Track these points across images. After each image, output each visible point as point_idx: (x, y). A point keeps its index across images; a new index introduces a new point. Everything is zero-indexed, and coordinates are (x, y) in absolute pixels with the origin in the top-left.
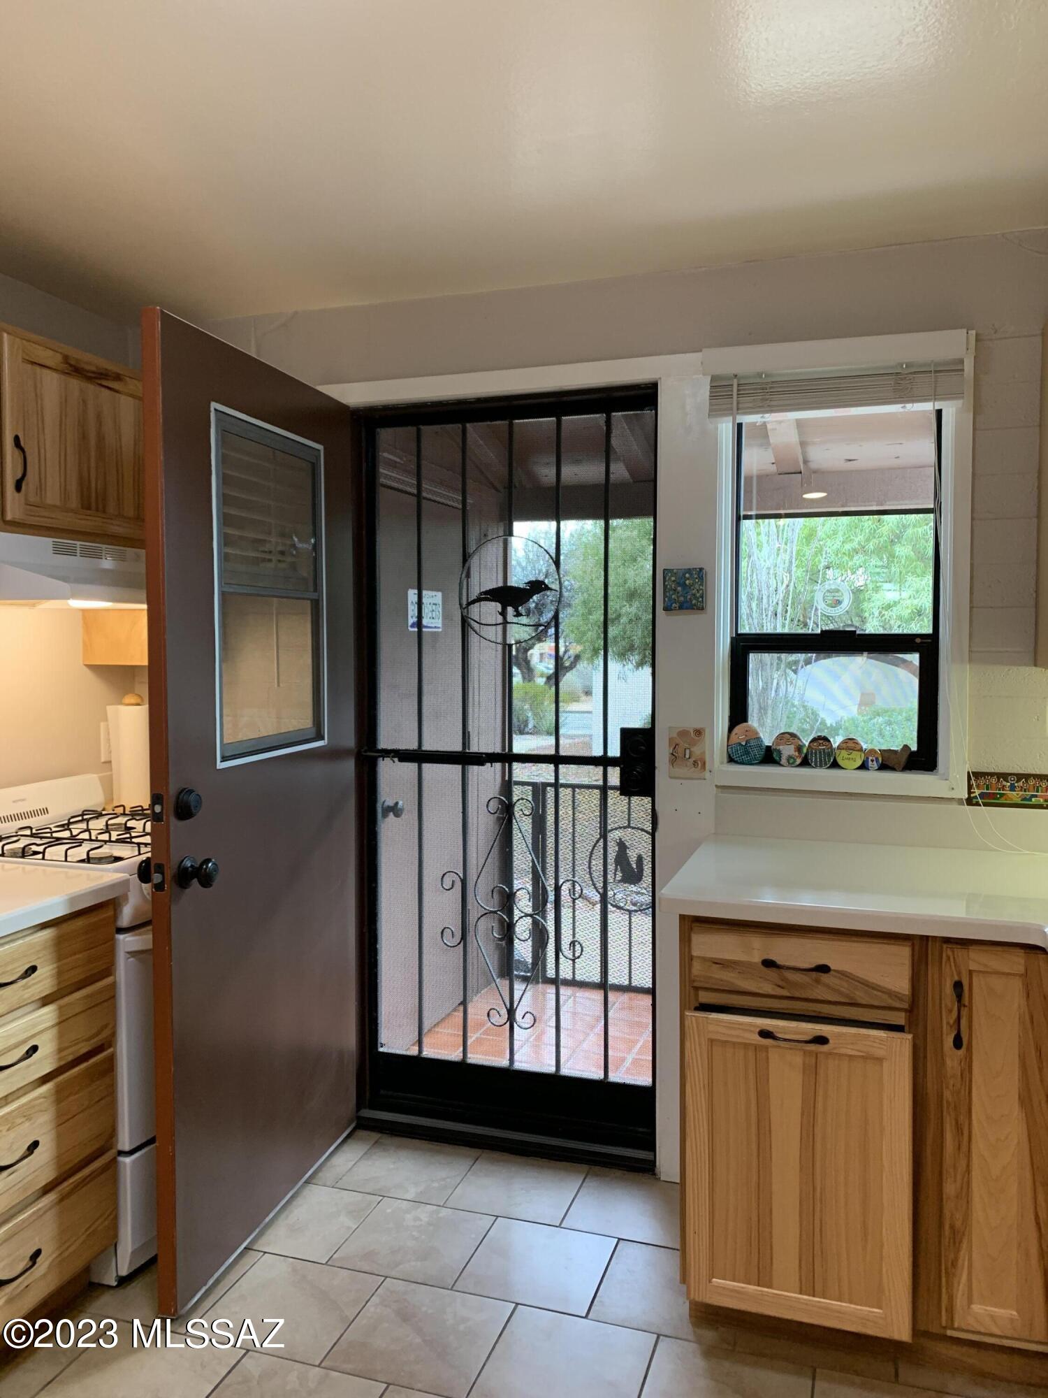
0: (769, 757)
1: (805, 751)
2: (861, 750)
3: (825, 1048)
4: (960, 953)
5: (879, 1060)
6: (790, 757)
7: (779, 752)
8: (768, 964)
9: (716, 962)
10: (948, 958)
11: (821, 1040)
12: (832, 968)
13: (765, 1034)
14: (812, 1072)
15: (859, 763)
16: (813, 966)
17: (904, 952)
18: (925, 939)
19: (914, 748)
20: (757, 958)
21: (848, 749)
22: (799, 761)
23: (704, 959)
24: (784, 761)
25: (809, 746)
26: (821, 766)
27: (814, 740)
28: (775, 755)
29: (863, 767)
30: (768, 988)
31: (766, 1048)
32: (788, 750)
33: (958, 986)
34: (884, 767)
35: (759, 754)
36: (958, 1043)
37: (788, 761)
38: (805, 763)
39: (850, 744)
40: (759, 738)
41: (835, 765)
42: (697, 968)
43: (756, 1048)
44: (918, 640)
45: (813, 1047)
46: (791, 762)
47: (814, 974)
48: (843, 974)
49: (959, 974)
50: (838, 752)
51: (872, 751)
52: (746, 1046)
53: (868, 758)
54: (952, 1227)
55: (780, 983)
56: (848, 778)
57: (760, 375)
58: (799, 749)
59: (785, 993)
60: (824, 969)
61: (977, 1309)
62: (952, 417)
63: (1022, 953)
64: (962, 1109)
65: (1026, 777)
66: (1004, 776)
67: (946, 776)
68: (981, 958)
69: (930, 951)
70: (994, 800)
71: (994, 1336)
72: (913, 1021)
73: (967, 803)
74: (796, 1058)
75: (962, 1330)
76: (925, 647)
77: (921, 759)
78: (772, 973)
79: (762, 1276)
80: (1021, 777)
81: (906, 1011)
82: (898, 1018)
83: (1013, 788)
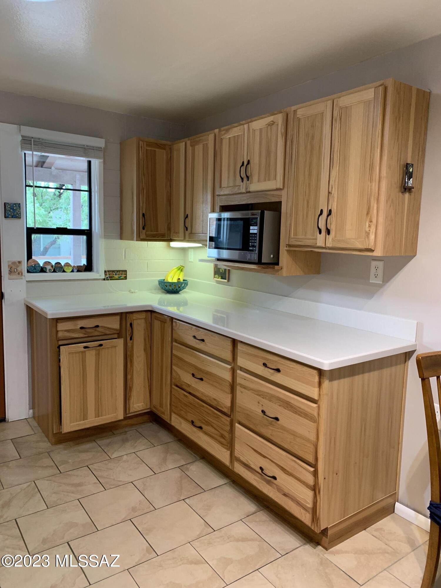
0: (43, 270)
1: (54, 267)
2: (71, 266)
3: (102, 347)
4: (131, 315)
5: (116, 346)
6: (50, 270)
7: (46, 268)
8: (82, 328)
9: (66, 331)
10: (128, 317)
11: (101, 345)
12: (99, 325)
13: (85, 347)
14: (98, 355)
15: (71, 270)
16: (94, 326)
17: (118, 318)
18: (122, 313)
19: (86, 264)
20: (79, 327)
21: (67, 266)
22: (52, 270)
23: (62, 331)
24: (48, 271)
25: (55, 266)
26: (60, 272)
27: (56, 264)
28: (44, 269)
29: (72, 271)
30: (81, 335)
31: (85, 352)
32: (49, 267)
33: (131, 325)
34: (78, 271)
35: (39, 269)
36: (131, 339)
37: (49, 271)
38: (54, 271)
39: (67, 265)
40: (39, 264)
41: (64, 271)
42: (60, 334)
43: (82, 352)
44: (86, 231)
45: (98, 348)
46: (50, 271)
47: (95, 329)
48: (103, 327)
49: (131, 321)
50: (64, 267)
51: (74, 266)
52: (79, 352)
53: (73, 269)
54: (130, 387)
55: (86, 333)
56: (68, 275)
57: (39, 139)
58: (52, 266)
59: (86, 336)
60: (97, 326)
61: (135, 406)
62: (96, 164)
63: (145, 313)
64: (132, 356)
65: (119, 271)
66: (113, 271)
67: (97, 272)
68: (135, 316)
69: (124, 316)
70: (111, 278)
71: (139, 411)
72: (119, 336)
73: (104, 279)
74: (93, 352)
75: (132, 413)
76: (88, 233)
77: (89, 268)
78: (83, 330)
79: (85, 418)
80: (118, 271)
81: (118, 334)
82: (116, 336)
83: (116, 274)
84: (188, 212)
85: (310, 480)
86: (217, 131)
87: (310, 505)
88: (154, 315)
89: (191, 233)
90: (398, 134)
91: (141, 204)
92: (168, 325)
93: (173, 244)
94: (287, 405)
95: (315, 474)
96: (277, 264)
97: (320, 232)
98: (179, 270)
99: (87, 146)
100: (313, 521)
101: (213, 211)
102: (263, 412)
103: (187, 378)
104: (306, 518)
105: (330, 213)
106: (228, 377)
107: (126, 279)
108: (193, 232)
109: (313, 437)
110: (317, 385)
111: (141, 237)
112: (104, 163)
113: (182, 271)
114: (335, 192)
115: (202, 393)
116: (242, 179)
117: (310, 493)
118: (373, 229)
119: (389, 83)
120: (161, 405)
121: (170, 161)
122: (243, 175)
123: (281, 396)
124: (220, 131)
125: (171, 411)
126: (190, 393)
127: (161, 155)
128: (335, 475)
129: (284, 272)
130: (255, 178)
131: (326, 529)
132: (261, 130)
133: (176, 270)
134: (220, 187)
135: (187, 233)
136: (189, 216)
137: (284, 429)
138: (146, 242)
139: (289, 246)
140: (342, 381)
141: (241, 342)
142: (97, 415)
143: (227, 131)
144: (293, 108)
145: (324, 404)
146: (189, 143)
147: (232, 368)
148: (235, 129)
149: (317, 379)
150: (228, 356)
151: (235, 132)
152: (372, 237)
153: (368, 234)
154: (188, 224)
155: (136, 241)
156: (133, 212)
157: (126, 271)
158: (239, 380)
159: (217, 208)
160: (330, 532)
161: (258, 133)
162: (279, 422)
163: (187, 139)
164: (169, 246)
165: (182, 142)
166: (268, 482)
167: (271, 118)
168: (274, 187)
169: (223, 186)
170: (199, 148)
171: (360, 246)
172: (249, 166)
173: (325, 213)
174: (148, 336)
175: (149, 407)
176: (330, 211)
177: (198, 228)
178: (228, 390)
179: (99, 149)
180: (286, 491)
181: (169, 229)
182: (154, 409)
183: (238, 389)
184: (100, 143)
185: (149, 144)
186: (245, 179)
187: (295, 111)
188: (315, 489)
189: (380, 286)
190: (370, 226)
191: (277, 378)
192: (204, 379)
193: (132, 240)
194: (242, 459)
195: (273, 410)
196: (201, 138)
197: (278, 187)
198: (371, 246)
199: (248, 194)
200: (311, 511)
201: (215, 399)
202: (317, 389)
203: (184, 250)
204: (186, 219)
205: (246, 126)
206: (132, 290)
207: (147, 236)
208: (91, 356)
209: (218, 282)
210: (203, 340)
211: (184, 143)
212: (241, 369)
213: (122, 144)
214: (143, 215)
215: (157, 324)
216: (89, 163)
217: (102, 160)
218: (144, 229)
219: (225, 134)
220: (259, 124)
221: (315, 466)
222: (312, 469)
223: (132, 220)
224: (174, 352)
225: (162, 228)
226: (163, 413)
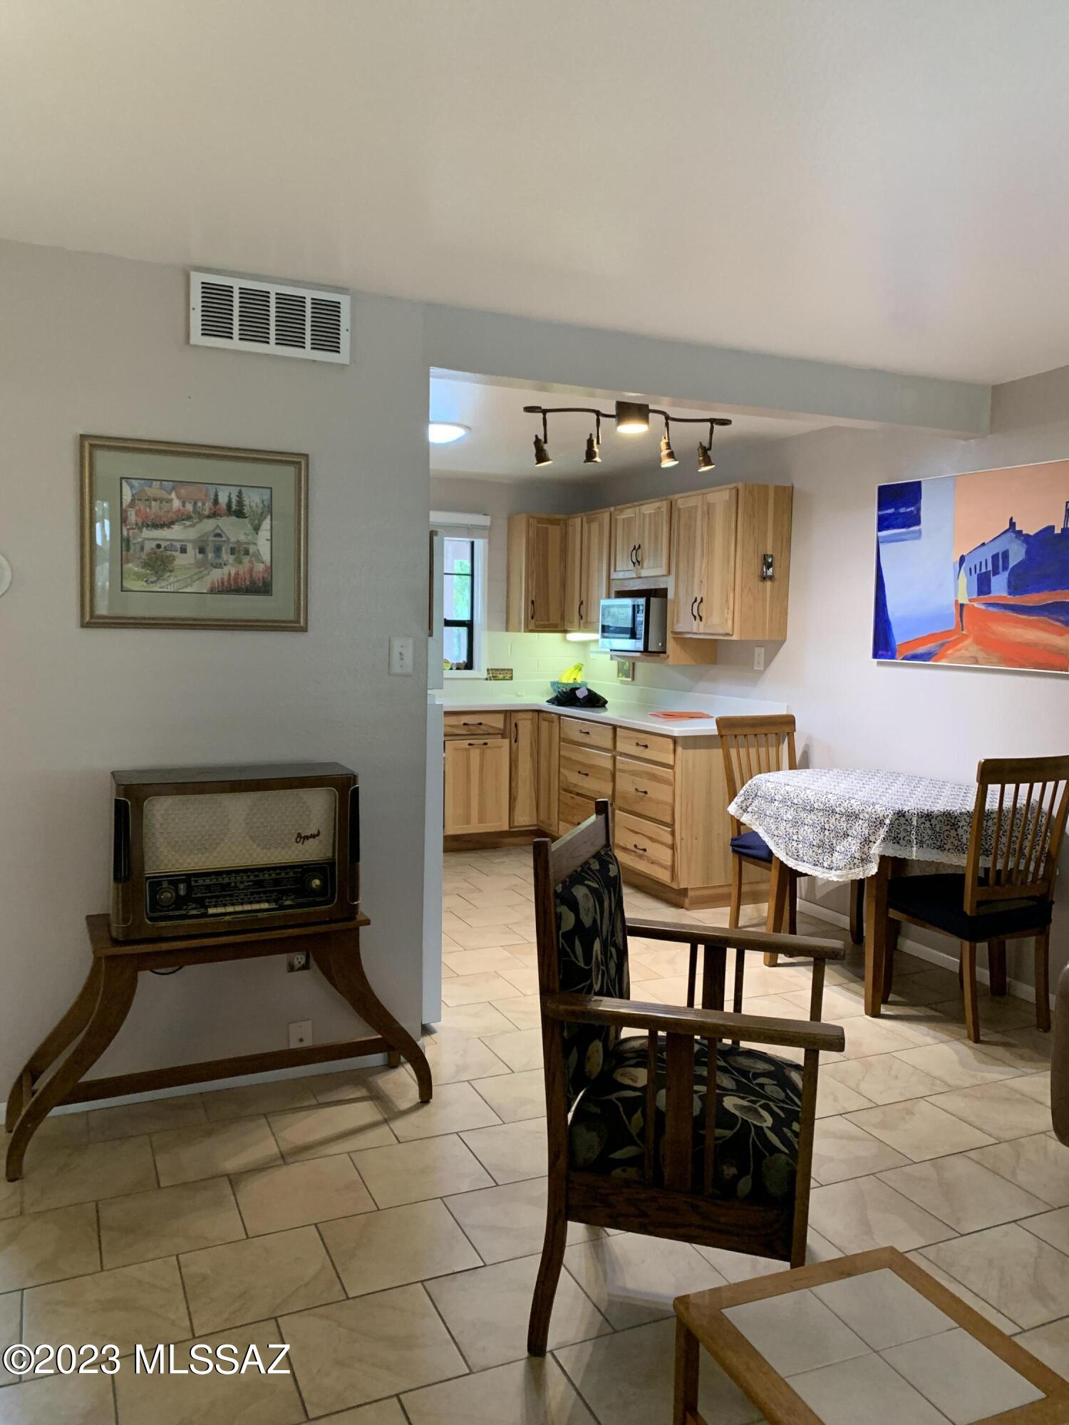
2: (450, 663)
3: (487, 746)
4: (517, 714)
5: (501, 747)
8: (465, 724)
9: (449, 726)
10: (513, 716)
11: (486, 744)
12: (484, 722)
13: (470, 744)
14: (483, 755)
15: (449, 668)
16: (476, 723)
17: (501, 717)
18: (506, 711)
19: (466, 661)
20: (462, 722)
29: (451, 669)
30: (465, 732)
31: (470, 749)
33: (516, 725)
34: (458, 669)
36: (516, 741)
39: (446, 661)
43: (466, 749)
44: (467, 622)
45: (483, 747)
47: (478, 726)
48: (485, 725)
49: (516, 720)
51: (453, 664)
52: (464, 749)
53: (452, 666)
55: (471, 729)
59: (468, 733)
60: (480, 724)
61: (520, 819)
62: (480, 544)
63: (531, 713)
64: (517, 761)
65: (504, 670)
66: (497, 670)
67: (479, 670)
68: (521, 715)
69: (508, 715)
70: (495, 678)
71: (525, 826)
72: (503, 736)
73: (487, 679)
74: (478, 751)
75: (516, 827)
76: (469, 625)
77: (469, 665)
78: (466, 726)
79: (468, 822)
80: (502, 670)
81: (502, 734)
82: (500, 736)
83: (500, 674)
84: (584, 598)
85: (669, 839)
86: (612, 509)
87: (669, 863)
88: (541, 715)
89: (586, 622)
90: (754, 530)
91: (530, 588)
92: (556, 724)
93: (571, 636)
94: (653, 777)
95: (673, 834)
96: (665, 652)
97: (695, 619)
98: (576, 669)
99: (471, 525)
100: (673, 879)
101: (609, 597)
102: (637, 790)
103: (573, 778)
104: (664, 876)
105: (701, 601)
106: (609, 765)
107: (512, 679)
108: (588, 621)
109: (670, 800)
110: (672, 751)
111: (530, 628)
112: (489, 542)
113: (580, 670)
114: (704, 581)
115: (589, 790)
116: (634, 563)
117: (669, 852)
118: (731, 616)
119: (740, 485)
120: (549, 818)
121: (564, 537)
122: (634, 560)
123: (649, 770)
124: (616, 510)
125: (559, 819)
126: (578, 794)
127: (554, 532)
128: (694, 839)
129: (671, 661)
130: (645, 564)
131: (686, 890)
132: (650, 514)
133: (573, 669)
134: (615, 571)
135: (582, 622)
136: (584, 603)
137: (651, 800)
138: (537, 634)
139: (674, 633)
140: (698, 751)
141: (621, 727)
142: (481, 820)
143: (621, 511)
144: (676, 496)
145: (678, 769)
146: (585, 518)
147: (612, 756)
148: (630, 510)
149: (671, 746)
150: (609, 744)
151: (628, 513)
152: (730, 622)
153: (727, 620)
154: (583, 613)
155: (525, 632)
156: (521, 599)
157: (512, 670)
158: (619, 766)
159: (613, 594)
160: (690, 893)
161: (647, 519)
162: (647, 795)
163: (583, 514)
164: (565, 639)
165: (578, 517)
166: (641, 857)
167: (657, 504)
168: (661, 574)
169: (617, 569)
170: (595, 526)
171: (721, 631)
172: (640, 550)
173: (699, 600)
174: (535, 740)
175: (535, 823)
176: (702, 599)
177: (592, 618)
178: (610, 778)
179: (484, 527)
180: (653, 858)
181: (563, 618)
182: (542, 825)
183: (618, 774)
184: (485, 521)
185: (540, 521)
186: (637, 564)
187: (676, 500)
188: (673, 847)
189: (762, 673)
190: (728, 613)
191: (647, 754)
192: (589, 774)
193: (520, 631)
194: (621, 844)
195: (644, 784)
196: (597, 515)
197: (664, 573)
198: (729, 631)
199: (640, 579)
200: (670, 869)
201: (598, 792)
202: (672, 756)
203: (585, 644)
204: (582, 606)
205: (637, 508)
206: (519, 693)
207: (537, 626)
208: (475, 754)
209: (622, 682)
210: (588, 733)
211: (580, 519)
212: (622, 754)
213: (510, 519)
214: (533, 602)
215: (544, 725)
216: (472, 544)
217: (487, 540)
218: (532, 618)
219: (618, 514)
220: (648, 509)
221: (671, 825)
222: (669, 829)
223: (520, 608)
224: (562, 753)
225: (555, 618)
226: (550, 825)
